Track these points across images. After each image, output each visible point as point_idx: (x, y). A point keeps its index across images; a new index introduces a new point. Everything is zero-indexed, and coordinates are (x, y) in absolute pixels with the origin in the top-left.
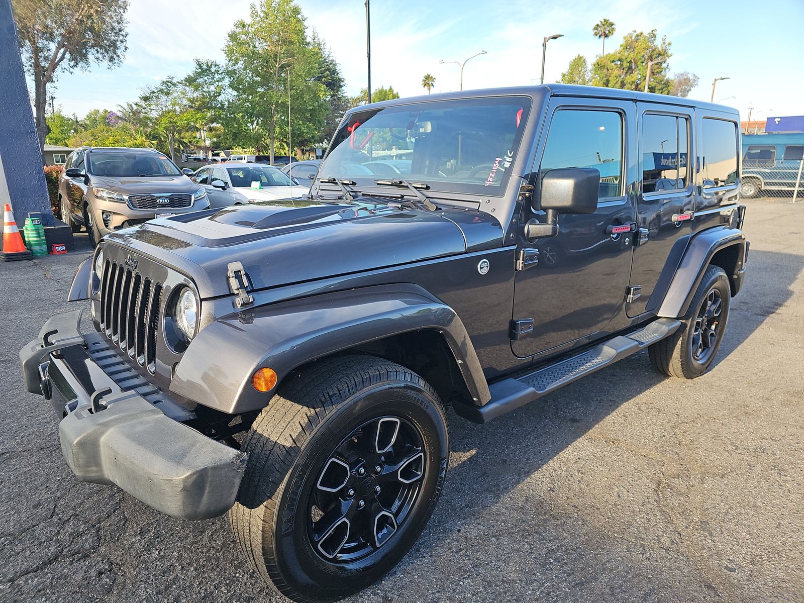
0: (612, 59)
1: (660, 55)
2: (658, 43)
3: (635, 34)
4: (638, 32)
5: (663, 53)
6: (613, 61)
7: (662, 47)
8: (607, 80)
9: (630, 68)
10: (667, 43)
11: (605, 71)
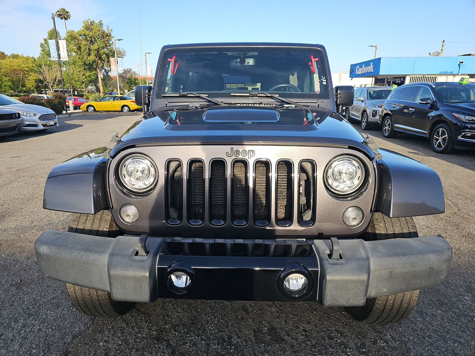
0: (79, 33)
1: (107, 35)
2: (105, 28)
3: (90, 21)
4: (92, 20)
5: (109, 35)
6: (80, 35)
7: (108, 31)
8: (79, 46)
9: (91, 41)
10: (110, 30)
11: (77, 40)
